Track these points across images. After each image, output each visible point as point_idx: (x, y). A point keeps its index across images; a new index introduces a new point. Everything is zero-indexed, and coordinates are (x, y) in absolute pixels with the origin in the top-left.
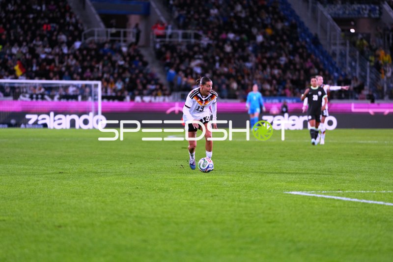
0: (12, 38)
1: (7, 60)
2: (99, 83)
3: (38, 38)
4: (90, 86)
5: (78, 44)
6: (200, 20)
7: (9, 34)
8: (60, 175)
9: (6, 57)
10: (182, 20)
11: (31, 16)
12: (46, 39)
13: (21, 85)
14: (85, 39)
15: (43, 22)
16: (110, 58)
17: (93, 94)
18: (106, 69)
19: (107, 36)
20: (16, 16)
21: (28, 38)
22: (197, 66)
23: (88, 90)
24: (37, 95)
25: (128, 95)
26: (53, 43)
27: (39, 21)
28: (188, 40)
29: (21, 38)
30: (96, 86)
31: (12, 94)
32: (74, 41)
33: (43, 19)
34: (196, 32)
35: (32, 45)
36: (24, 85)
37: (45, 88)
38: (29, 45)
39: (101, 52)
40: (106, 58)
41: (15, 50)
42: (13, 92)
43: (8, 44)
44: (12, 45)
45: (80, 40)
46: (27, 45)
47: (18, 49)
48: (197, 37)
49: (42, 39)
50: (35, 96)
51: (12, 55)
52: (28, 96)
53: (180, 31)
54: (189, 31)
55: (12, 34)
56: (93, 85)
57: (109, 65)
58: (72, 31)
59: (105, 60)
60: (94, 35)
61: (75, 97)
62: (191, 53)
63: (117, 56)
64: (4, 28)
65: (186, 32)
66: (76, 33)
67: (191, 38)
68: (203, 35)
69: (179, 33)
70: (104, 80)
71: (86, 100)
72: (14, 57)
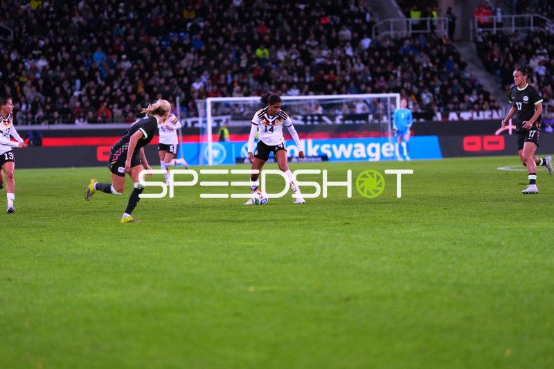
0: (277, 38)
1: (271, 68)
2: (398, 95)
3: (312, 37)
4: (385, 100)
5: (366, 42)
7: (273, 33)
8: (347, 226)
9: (270, 64)
11: (302, 7)
12: (323, 38)
13: (292, 103)
14: (376, 34)
15: (319, 15)
16: (412, 59)
17: (389, 112)
18: (406, 75)
19: (408, 29)
20: (282, 8)
21: (300, 38)
22: (540, 64)
23: (381, 106)
24: (312, 116)
25: (439, 111)
26: (333, 43)
27: (314, 13)
28: (526, 28)
29: (289, 38)
30: (393, 100)
32: (361, 37)
33: (318, 9)
34: (536, 15)
35: (304, 47)
36: (295, 103)
37: (323, 106)
38: (300, 47)
39: (400, 52)
40: (406, 60)
41: (281, 55)
43: (273, 47)
44: (278, 47)
45: (370, 36)
46: (297, 48)
47: (285, 53)
48: (538, 22)
49: (318, 38)
50: (309, 118)
51: (277, 62)
52: (300, 117)
53: (513, 17)
54: (527, 16)
55: (278, 34)
56: (389, 100)
57: (411, 69)
58: (359, 25)
59: (405, 63)
60: (389, 29)
61: (364, 117)
62: (530, 47)
63: (421, 57)
64: (267, 25)
65: (523, 16)
66: (365, 27)
67: (529, 25)
68: (548, 20)
69: (511, 18)
70: (403, 91)
71: (379, 121)
72: (281, 65)
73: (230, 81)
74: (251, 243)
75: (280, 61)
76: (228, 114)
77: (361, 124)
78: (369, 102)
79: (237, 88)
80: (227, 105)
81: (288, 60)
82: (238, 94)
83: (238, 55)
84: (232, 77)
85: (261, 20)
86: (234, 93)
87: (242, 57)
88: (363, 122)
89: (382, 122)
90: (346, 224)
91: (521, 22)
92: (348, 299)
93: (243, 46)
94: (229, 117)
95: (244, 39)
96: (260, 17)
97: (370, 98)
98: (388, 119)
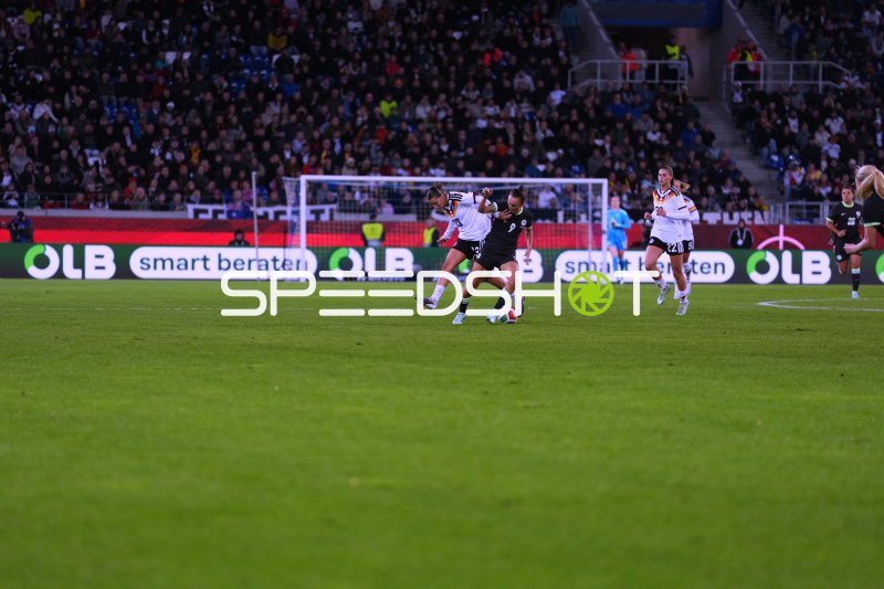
0: (417, 84)
1: (406, 132)
2: (605, 182)
3: (471, 84)
4: (582, 189)
5: (557, 96)
6: (842, 35)
7: (409, 75)
8: (513, 387)
9: (404, 126)
10: (795, 37)
11: (457, 35)
12: (489, 86)
14: (574, 83)
15: (483, 48)
16: (628, 126)
17: (590, 208)
18: (617, 151)
19: (624, 76)
20: (426, 36)
21: (452, 85)
22: (831, 140)
23: (578, 197)
26: (502, 96)
27: (475, 46)
28: (812, 82)
29: (435, 84)
30: (597, 189)
31: (414, 207)
32: (550, 88)
33: (482, 41)
34: (829, 63)
35: (458, 100)
38: (452, 100)
39: (609, 113)
40: (620, 126)
41: (422, 111)
42: (417, 203)
43: (408, 98)
44: (417, 100)
45: (563, 88)
46: (447, 100)
47: (429, 108)
48: (831, 74)
49: (480, 86)
51: (416, 122)
53: (792, 63)
54: (813, 63)
55: (417, 77)
56: (590, 188)
57: (627, 140)
58: (547, 67)
59: (617, 131)
60: (594, 76)
61: (550, 213)
62: (816, 113)
63: (645, 122)
64: (400, 62)
65: (806, 62)
66: (555, 71)
67: (816, 78)
68: (846, 71)
69: (788, 66)
70: (613, 175)
71: (575, 221)
72: (421, 127)
73: (338, 148)
74: (357, 409)
75: (420, 121)
76: (335, 202)
77: (546, 225)
78: (558, 190)
79: (350, 160)
80: (333, 187)
81: (432, 119)
82: (351, 171)
83: (353, 108)
84: (342, 144)
85: (391, 54)
86: (344, 169)
87: (359, 112)
88: (548, 222)
89: (578, 223)
90: (512, 383)
91: (803, 72)
92: (507, 503)
93: (361, 94)
94: (334, 206)
95: (363, 84)
96: (391, 50)
97: (561, 185)
98: (587, 219)
